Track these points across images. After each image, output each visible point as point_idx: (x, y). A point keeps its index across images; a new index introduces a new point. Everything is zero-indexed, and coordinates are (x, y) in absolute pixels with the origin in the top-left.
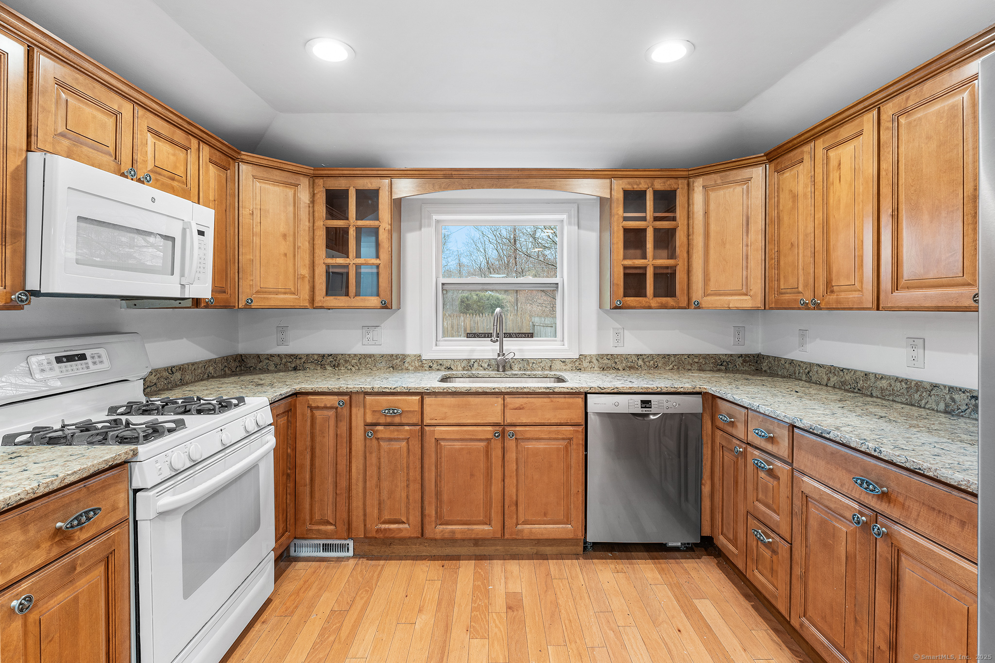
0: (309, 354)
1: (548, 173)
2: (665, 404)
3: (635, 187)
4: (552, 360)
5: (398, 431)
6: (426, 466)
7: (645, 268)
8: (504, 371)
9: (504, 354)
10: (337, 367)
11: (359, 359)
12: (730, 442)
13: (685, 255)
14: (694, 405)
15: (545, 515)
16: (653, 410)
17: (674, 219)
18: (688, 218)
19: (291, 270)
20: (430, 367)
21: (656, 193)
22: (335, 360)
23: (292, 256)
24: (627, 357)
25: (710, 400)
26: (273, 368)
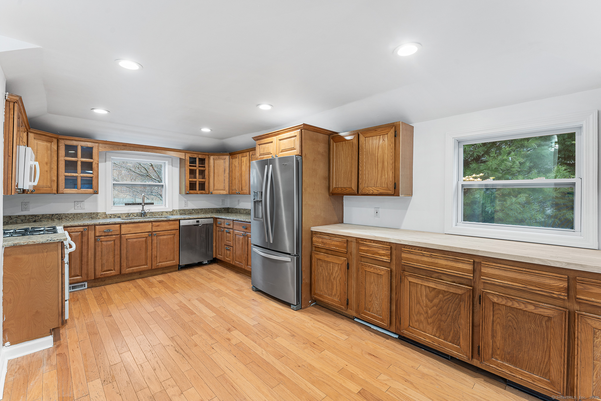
0: (44, 214)
1: (164, 149)
2: (203, 221)
3: (193, 156)
4: (162, 212)
5: (110, 237)
6: (122, 249)
7: (196, 182)
8: (144, 217)
9: (144, 211)
10: (61, 219)
11: (74, 215)
12: (220, 229)
13: (208, 178)
14: (211, 221)
15: (166, 259)
16: (200, 223)
17: (204, 167)
18: (209, 167)
19: (49, 178)
20: (110, 217)
21: (199, 159)
22: (60, 216)
23: (49, 172)
24: (189, 210)
25: (215, 219)
26: (21, 222)
